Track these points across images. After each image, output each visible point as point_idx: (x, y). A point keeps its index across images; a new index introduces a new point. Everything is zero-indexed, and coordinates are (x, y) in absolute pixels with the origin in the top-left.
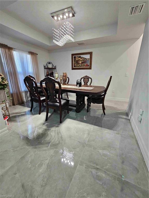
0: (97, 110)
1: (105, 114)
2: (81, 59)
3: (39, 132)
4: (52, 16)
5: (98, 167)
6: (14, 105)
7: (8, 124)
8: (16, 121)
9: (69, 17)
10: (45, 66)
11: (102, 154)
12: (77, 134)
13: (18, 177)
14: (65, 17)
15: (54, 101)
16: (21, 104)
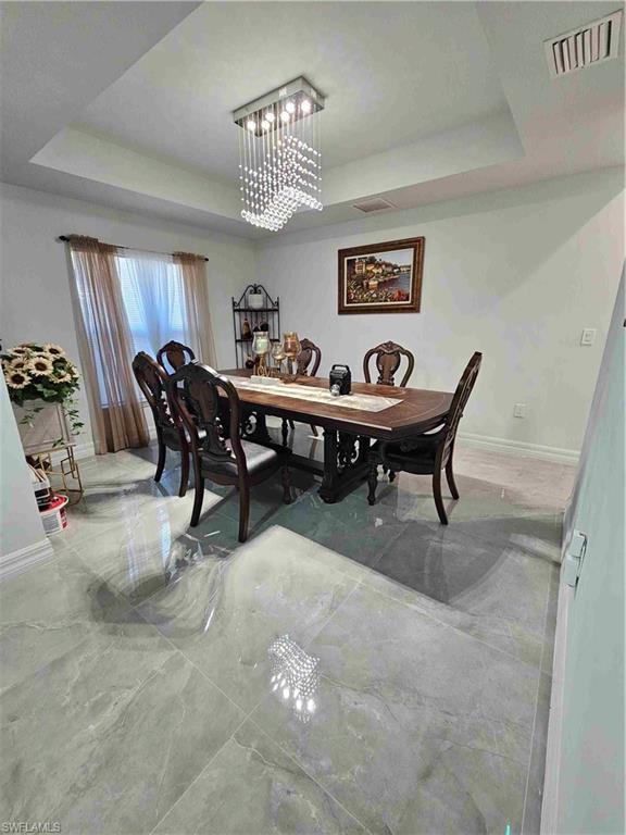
0: (418, 499)
1: (444, 520)
2: (375, 271)
3: (151, 571)
4: (236, 123)
5: (305, 767)
6: (111, 449)
7: (65, 525)
8: (95, 515)
9: (298, 116)
10: (237, 301)
11: (347, 712)
12: (285, 601)
13: (16, 732)
14: (285, 117)
15: (220, 453)
16: (137, 448)
